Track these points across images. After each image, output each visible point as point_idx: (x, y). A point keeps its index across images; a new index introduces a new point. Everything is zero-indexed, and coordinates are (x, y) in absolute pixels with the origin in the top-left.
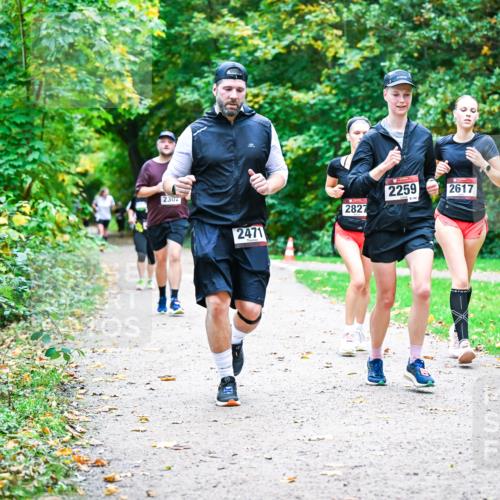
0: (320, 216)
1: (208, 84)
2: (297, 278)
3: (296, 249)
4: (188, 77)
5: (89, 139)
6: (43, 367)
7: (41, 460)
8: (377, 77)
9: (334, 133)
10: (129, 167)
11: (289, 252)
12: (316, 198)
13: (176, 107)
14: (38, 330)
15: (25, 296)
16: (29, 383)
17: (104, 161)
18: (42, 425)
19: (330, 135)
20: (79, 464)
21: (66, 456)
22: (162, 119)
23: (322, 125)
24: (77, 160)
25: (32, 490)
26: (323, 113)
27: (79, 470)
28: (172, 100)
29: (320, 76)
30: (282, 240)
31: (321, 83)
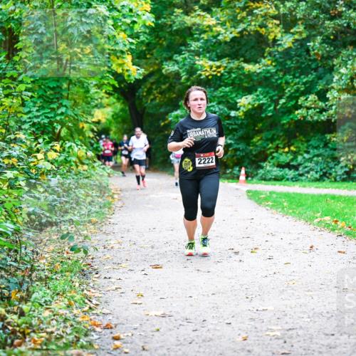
0: (264, 152)
1: (185, 59)
2: (248, 195)
3: (247, 176)
4: (170, 54)
5: (101, 99)
6: (69, 259)
7: (68, 324)
8: (305, 53)
9: (274, 94)
10: (129, 117)
11: (242, 178)
12: (261, 139)
13: (162, 75)
14: (65, 233)
15: (56, 209)
16: (60, 270)
17: (111, 114)
18: (69, 299)
19: (271, 95)
20: (95, 327)
21: (85, 321)
22: (152, 84)
23: (265, 88)
24: (92, 113)
25: (62, 345)
26: (266, 79)
27: (95, 331)
28: (160, 70)
29: (264, 54)
30: (237, 169)
31: (264, 58)
